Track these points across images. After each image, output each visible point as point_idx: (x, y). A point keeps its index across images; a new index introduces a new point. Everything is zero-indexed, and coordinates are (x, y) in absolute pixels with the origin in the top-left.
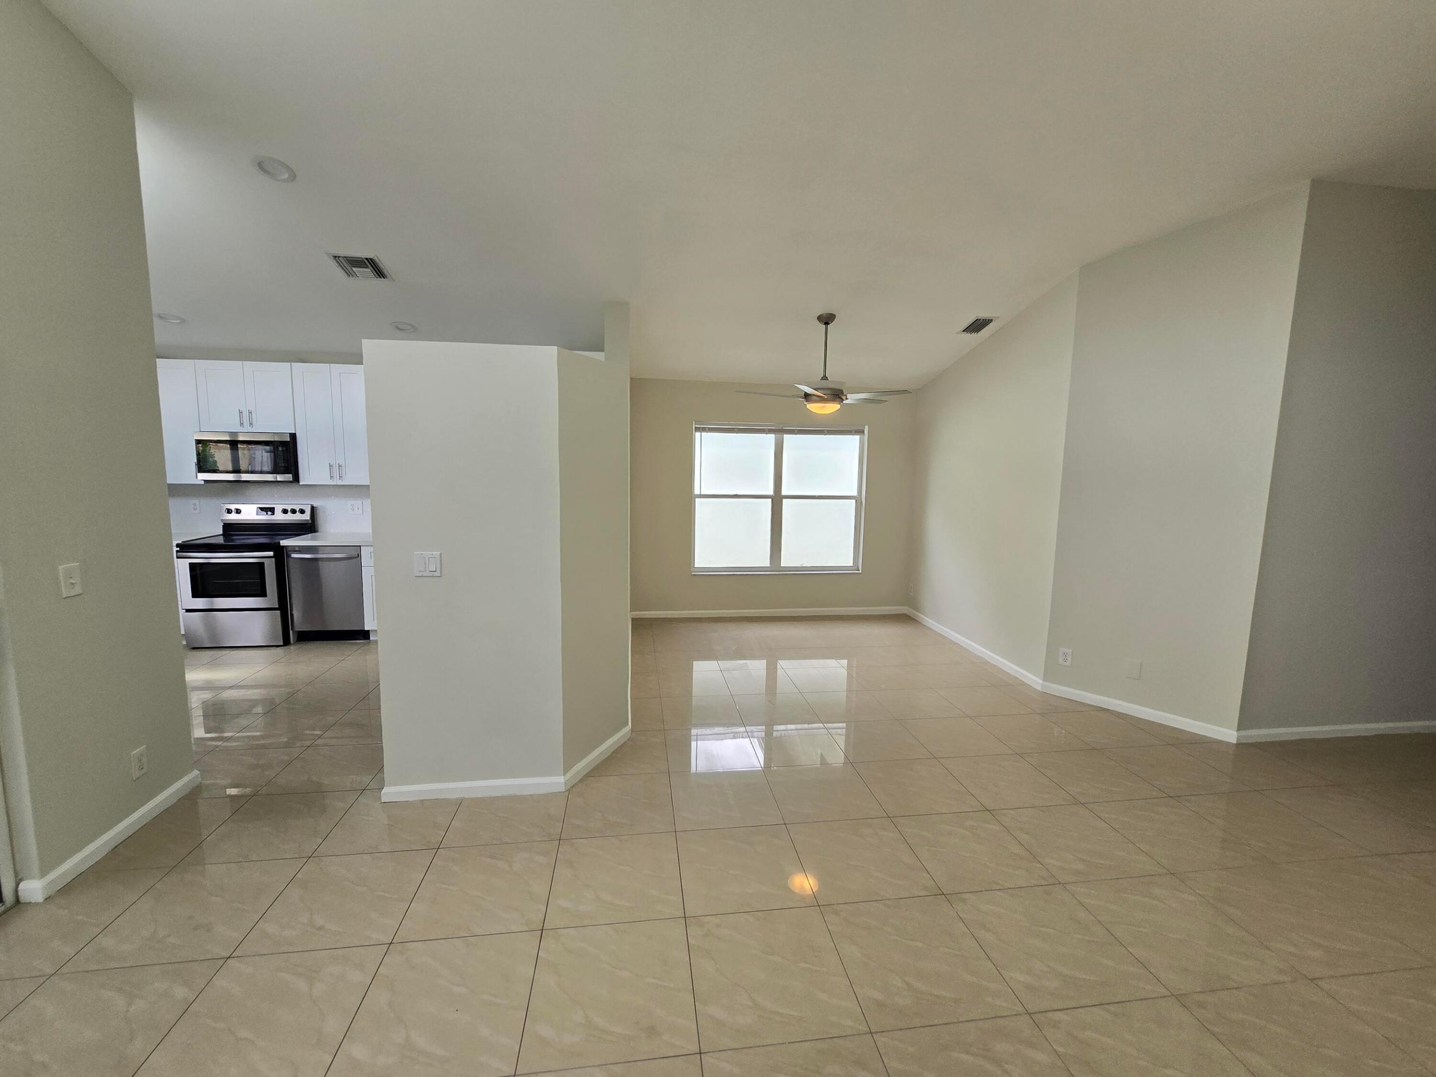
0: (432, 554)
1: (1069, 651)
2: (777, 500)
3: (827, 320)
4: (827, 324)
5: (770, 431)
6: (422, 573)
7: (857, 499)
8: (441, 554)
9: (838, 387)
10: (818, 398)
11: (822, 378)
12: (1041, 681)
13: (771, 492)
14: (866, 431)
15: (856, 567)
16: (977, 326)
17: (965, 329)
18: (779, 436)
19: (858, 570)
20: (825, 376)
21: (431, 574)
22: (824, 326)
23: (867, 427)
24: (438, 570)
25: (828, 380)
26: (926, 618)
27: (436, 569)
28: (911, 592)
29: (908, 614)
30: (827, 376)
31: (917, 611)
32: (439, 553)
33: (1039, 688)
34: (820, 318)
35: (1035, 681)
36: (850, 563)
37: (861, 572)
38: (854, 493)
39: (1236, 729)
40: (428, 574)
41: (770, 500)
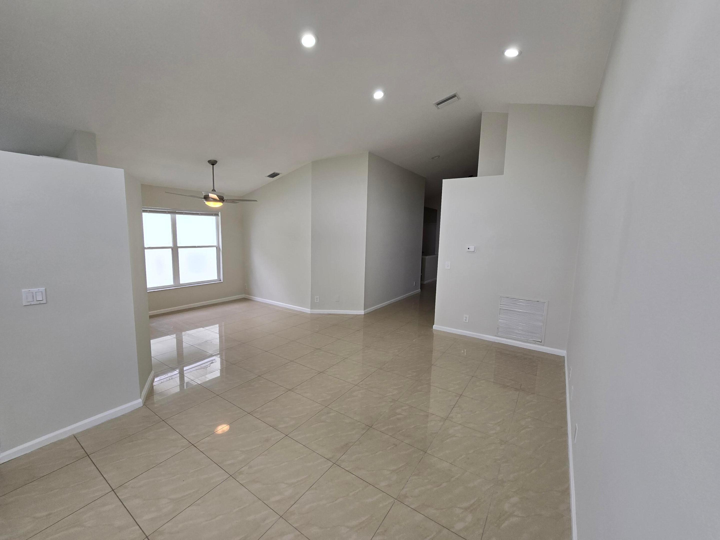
0: (39, 290)
1: (318, 297)
2: (175, 250)
3: (213, 163)
4: (213, 165)
5: (169, 213)
6: (31, 303)
7: (218, 248)
8: (46, 289)
9: (222, 195)
10: (212, 200)
11: (212, 190)
12: (310, 310)
13: (171, 245)
14: (220, 215)
15: (219, 279)
16: (273, 175)
17: (269, 176)
18: (173, 215)
19: (221, 281)
20: (214, 189)
21: (38, 302)
22: (212, 166)
23: (220, 213)
24: (44, 298)
25: (216, 191)
26: (255, 297)
27: (43, 299)
28: (246, 287)
29: (245, 297)
30: (215, 189)
31: (250, 295)
32: (44, 288)
33: (309, 312)
34: (209, 162)
35: (308, 310)
36: (215, 277)
37: (222, 281)
38: (215, 244)
39: (363, 310)
40: (35, 302)
41: (171, 249)
